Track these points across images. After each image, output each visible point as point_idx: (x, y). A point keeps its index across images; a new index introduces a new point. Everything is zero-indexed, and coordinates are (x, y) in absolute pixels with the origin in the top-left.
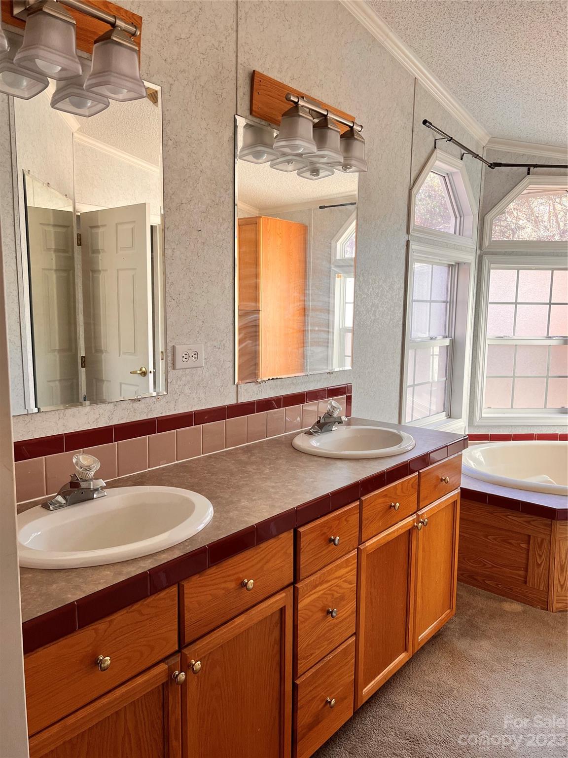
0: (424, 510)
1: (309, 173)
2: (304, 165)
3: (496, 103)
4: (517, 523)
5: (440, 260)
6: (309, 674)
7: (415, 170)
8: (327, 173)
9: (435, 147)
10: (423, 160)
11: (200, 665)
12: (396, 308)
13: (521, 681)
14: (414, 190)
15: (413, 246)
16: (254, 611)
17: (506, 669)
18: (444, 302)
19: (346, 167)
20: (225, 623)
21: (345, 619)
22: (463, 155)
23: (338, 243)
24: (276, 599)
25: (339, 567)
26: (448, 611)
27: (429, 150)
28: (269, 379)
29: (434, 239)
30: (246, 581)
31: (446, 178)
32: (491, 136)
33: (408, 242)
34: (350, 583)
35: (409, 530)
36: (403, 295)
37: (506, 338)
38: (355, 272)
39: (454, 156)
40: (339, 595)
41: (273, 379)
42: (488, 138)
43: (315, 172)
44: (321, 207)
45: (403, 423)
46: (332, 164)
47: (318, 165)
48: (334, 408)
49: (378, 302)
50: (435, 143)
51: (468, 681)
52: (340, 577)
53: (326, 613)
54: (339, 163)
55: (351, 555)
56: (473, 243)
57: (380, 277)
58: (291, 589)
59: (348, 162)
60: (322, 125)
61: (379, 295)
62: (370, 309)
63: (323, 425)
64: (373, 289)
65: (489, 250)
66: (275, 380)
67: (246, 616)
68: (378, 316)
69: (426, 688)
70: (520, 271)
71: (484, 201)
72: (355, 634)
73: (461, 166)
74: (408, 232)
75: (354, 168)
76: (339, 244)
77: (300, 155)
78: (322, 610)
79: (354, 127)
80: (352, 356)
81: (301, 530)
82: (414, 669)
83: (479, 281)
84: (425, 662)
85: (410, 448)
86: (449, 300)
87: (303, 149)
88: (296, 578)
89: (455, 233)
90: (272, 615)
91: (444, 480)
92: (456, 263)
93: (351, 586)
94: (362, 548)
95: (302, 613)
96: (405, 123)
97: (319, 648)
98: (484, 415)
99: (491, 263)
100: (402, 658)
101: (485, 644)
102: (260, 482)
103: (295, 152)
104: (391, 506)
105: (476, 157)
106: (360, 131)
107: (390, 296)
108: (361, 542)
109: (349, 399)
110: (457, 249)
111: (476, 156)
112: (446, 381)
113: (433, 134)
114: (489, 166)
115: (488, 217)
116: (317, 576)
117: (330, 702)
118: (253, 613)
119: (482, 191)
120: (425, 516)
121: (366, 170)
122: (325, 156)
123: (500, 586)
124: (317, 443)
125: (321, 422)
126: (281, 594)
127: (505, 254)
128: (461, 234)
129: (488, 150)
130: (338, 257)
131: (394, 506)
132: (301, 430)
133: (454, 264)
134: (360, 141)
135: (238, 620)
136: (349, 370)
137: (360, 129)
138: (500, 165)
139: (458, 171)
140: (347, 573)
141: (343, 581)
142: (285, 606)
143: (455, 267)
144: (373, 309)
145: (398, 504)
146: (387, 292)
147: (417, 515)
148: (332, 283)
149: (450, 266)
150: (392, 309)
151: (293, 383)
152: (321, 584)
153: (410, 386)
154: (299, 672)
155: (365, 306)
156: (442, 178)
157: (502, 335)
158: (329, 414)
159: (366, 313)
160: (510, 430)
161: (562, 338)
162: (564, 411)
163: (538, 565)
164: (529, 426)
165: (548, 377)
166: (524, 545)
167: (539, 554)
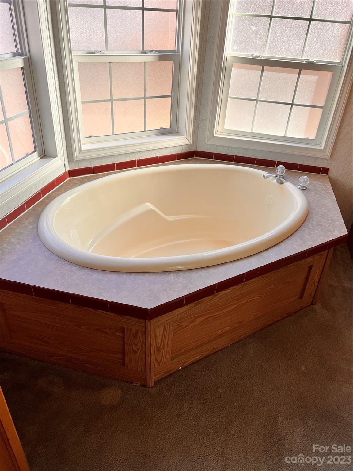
37: (97, 54)
98: (82, 148)
160: (112, 160)
161: (156, 53)
162: (163, 132)
163: (135, 352)
164: (131, 153)
165: (145, 98)
166: (120, 334)
167: (134, 343)
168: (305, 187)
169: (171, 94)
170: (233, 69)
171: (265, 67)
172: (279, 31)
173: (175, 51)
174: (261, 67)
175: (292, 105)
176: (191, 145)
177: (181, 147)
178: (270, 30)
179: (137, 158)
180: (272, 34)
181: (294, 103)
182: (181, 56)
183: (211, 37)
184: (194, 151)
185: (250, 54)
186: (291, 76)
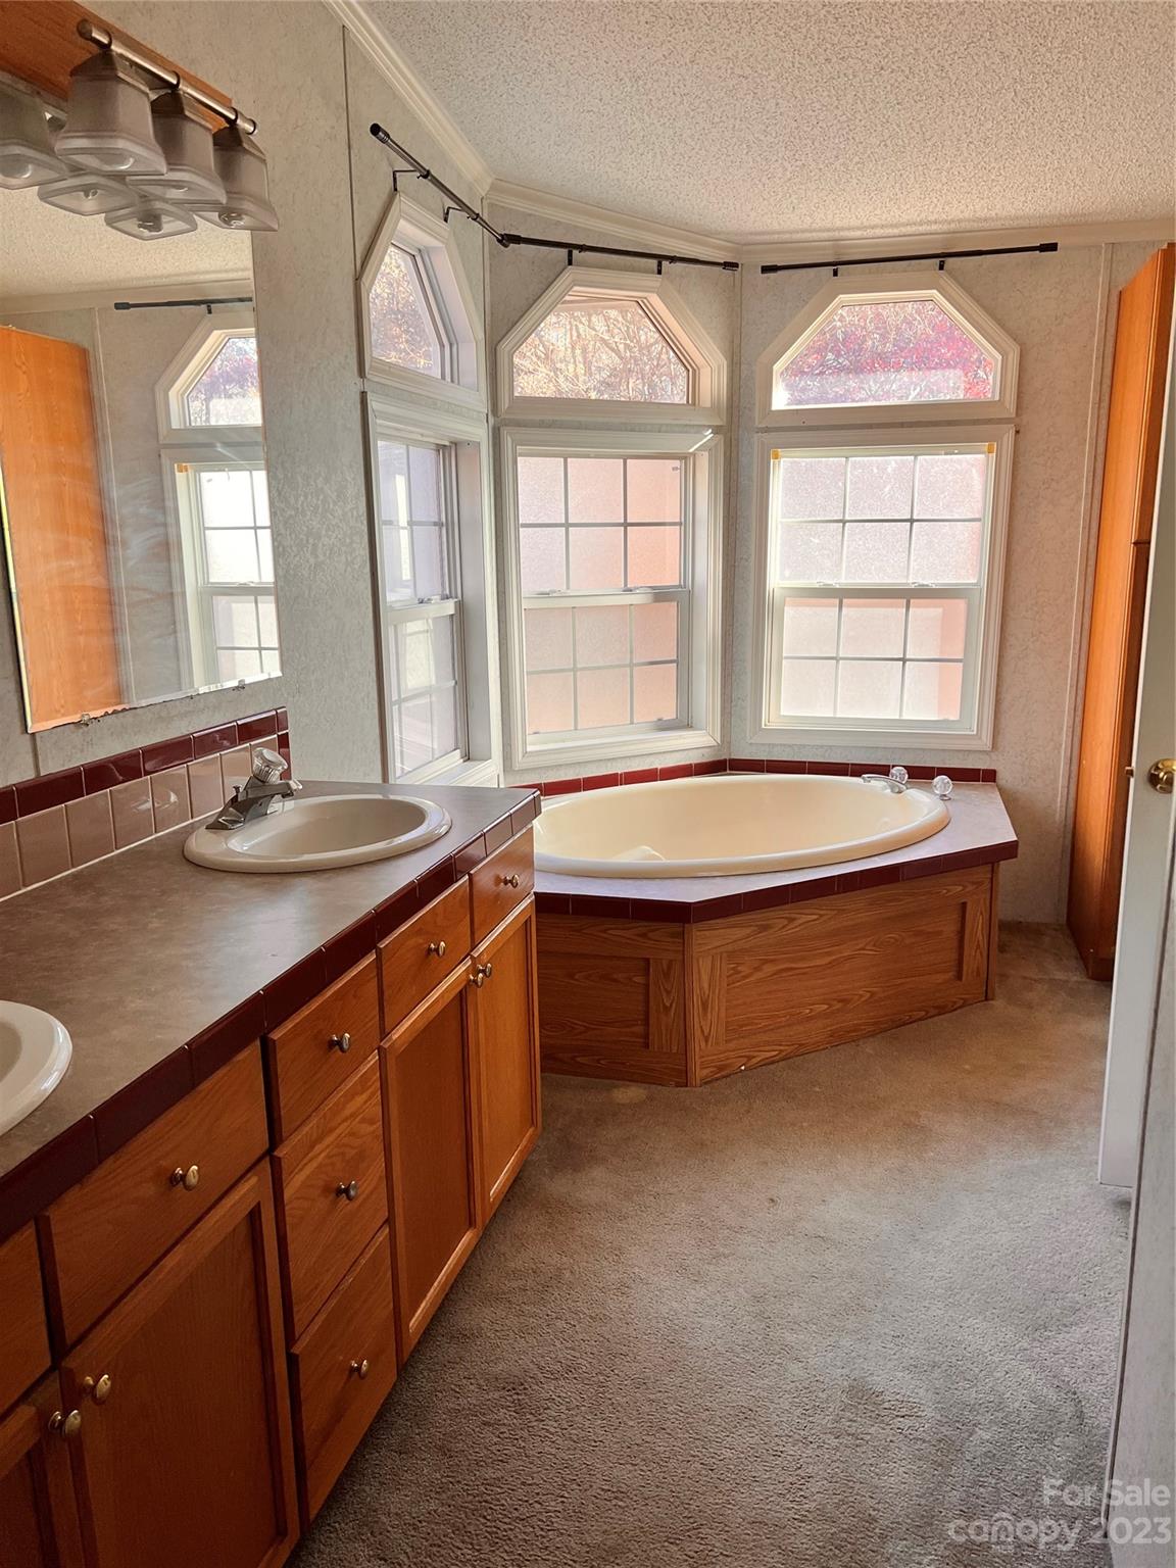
0: (482, 947)
1: (135, 221)
2: (123, 202)
3: (506, 107)
4: (624, 941)
5: (422, 435)
6: (315, 1327)
7: (362, 238)
8: (180, 225)
9: (396, 190)
10: (375, 214)
11: (109, 1383)
12: (354, 538)
13: (672, 1222)
14: (366, 281)
15: (374, 404)
16: (198, 1233)
17: (643, 1208)
18: (435, 524)
19: (228, 215)
20: (146, 1273)
21: (368, 1197)
22: (448, 211)
23: (170, 393)
24: (242, 1193)
25: (352, 1095)
26: (531, 1130)
27: (384, 196)
28: (107, 714)
29: (409, 388)
30: (179, 1171)
31: (418, 257)
32: (494, 176)
33: (363, 395)
34: (372, 1122)
35: (461, 992)
36: (365, 509)
37: (554, 595)
38: (267, 461)
39: (429, 209)
40: (354, 1152)
41: (115, 712)
42: (489, 181)
43: (151, 220)
44: (118, 306)
45: (391, 781)
46: (193, 207)
47: (158, 205)
48: (269, 763)
49: (318, 526)
50: (395, 179)
51: (586, 1248)
52: (353, 1115)
53: (334, 1195)
54: (214, 205)
55: (369, 1066)
56: (479, 401)
57: (317, 471)
58: (266, 1164)
59: (235, 204)
60: (169, 107)
61: (320, 510)
62: (305, 542)
63: (246, 806)
64: (306, 497)
65: (512, 417)
66: (121, 714)
67: (184, 1247)
68: (321, 558)
69: (515, 1284)
70: (569, 460)
71: (492, 314)
72: (387, 1221)
73: (446, 235)
74: (362, 373)
75: (245, 221)
76: (172, 394)
77: (120, 177)
78: (326, 1190)
79: (239, 121)
80: (281, 649)
81: (276, 1035)
82: (485, 1258)
83: (498, 480)
84: (501, 1236)
85: (443, 830)
86: (444, 520)
87: (132, 160)
88: (275, 1137)
89: (443, 377)
90: (234, 1230)
91: (511, 881)
92: (451, 442)
93: (372, 1128)
94: (386, 1046)
95: (292, 1209)
96: (333, 128)
97: (328, 1270)
98: (529, 749)
99: (515, 443)
100: (467, 1239)
101: (598, 1173)
102: (150, 952)
103: (107, 168)
104: (430, 950)
105: (475, 220)
106: (251, 134)
107: (340, 512)
108: (384, 1033)
109: (284, 742)
110: (453, 413)
111: (476, 217)
112: (455, 687)
113: (388, 159)
114: (499, 241)
115: (504, 347)
116: (311, 1125)
117: (359, 1369)
118: (199, 1235)
119: (488, 292)
120: (485, 957)
121: (276, 227)
122: (185, 184)
123: (602, 1062)
124: (244, 844)
125: (239, 800)
126: (249, 1179)
127: (541, 425)
128: (456, 381)
129: (491, 205)
130: (175, 425)
131: (437, 950)
132: (191, 821)
133: (447, 443)
134: (258, 157)
135: (170, 1262)
136: (277, 678)
137: (251, 128)
138: (517, 240)
139: (441, 245)
140: (366, 1102)
141: (360, 1122)
142: (259, 1204)
143: (450, 451)
144: (311, 541)
145: (442, 944)
146: (335, 503)
147: (472, 958)
148: (167, 483)
149: (440, 448)
150: (348, 541)
151: (160, 717)
152: (320, 1139)
153: (396, 702)
154: (298, 1330)
155: (293, 536)
156: (408, 258)
157: (547, 590)
158: (259, 780)
159: (299, 551)
160: (577, 771)
161: (649, 591)
162: (664, 726)
163: (667, 1009)
164: (609, 760)
165: (632, 666)
166: (639, 979)
167: (666, 990)
168: (945, 795)
169: (675, 658)
170: (786, 608)
171: (845, 601)
172: (861, 543)
173: (680, 586)
174: (837, 601)
175: (904, 660)
176: (719, 747)
177: (700, 751)
178: (845, 543)
179: (620, 768)
180: (848, 547)
181: (908, 657)
182: (691, 594)
183: (741, 559)
184: (725, 760)
185: (815, 582)
186: (894, 611)
